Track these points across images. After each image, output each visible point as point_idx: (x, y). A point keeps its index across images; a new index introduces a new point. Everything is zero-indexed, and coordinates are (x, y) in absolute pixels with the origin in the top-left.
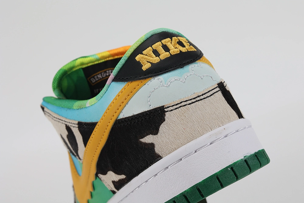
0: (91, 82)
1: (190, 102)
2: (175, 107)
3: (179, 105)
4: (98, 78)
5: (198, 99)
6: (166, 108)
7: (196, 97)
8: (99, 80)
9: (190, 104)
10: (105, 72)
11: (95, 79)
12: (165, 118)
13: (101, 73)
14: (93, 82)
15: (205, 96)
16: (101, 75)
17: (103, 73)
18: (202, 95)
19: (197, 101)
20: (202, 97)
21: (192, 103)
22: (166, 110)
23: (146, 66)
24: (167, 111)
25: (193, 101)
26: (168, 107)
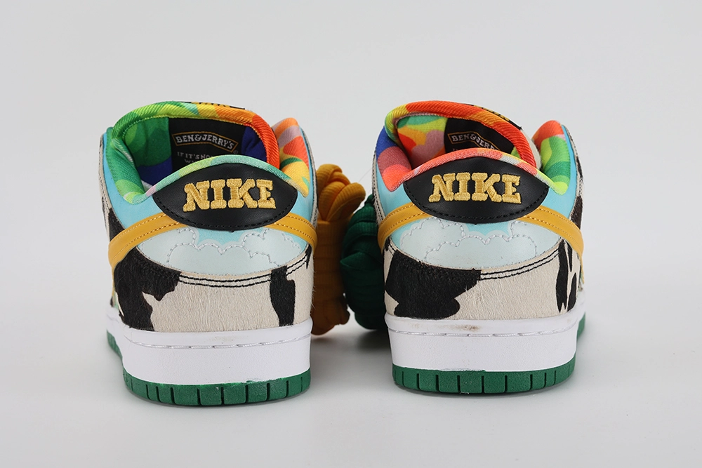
0: (176, 140)
1: (214, 283)
2: (192, 281)
3: (197, 281)
4: (187, 138)
5: (227, 284)
6: (182, 276)
7: (226, 281)
8: (188, 142)
9: (212, 286)
10: (202, 135)
11: (182, 138)
12: (176, 287)
13: (195, 134)
14: (178, 142)
15: (238, 284)
16: (194, 137)
17: (196, 136)
18: (236, 281)
19: (223, 286)
20: (233, 284)
21: (216, 286)
22: (181, 279)
23: (189, 207)
24: (181, 281)
25: (219, 284)
26: (185, 277)
